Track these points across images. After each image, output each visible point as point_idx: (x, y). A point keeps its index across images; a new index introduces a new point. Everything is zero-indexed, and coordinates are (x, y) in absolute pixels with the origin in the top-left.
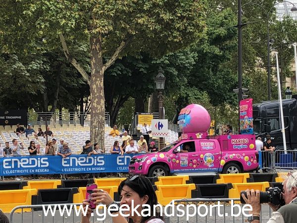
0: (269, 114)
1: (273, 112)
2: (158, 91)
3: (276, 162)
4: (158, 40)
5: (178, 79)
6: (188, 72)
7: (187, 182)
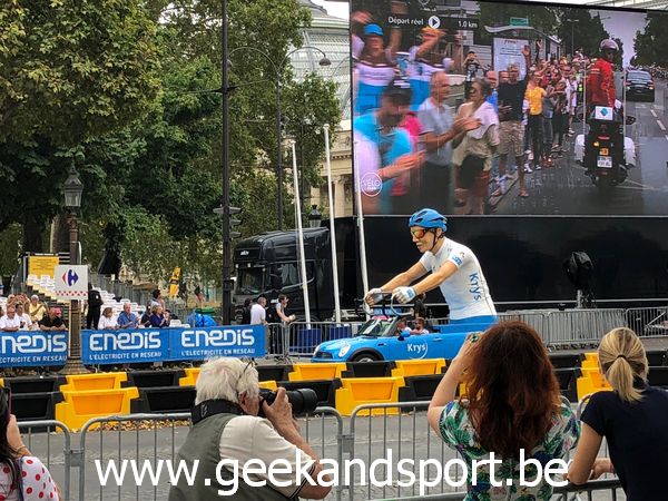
0: (278, 255)
1: (286, 252)
2: (69, 210)
3: (291, 345)
4: (68, 112)
7: (124, 385)
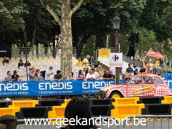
5: (130, 21)
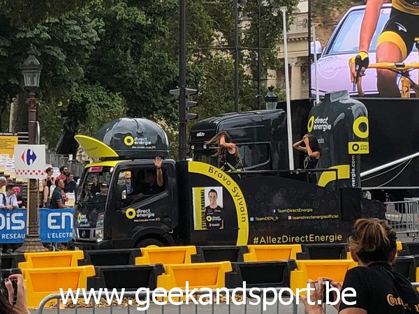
6: (87, 56)
